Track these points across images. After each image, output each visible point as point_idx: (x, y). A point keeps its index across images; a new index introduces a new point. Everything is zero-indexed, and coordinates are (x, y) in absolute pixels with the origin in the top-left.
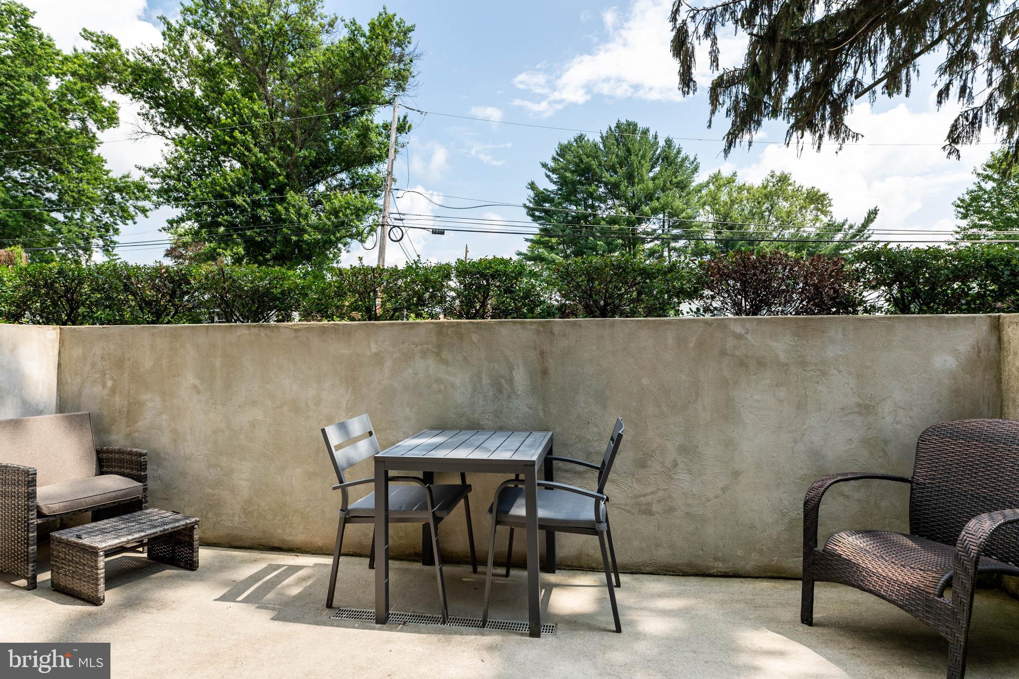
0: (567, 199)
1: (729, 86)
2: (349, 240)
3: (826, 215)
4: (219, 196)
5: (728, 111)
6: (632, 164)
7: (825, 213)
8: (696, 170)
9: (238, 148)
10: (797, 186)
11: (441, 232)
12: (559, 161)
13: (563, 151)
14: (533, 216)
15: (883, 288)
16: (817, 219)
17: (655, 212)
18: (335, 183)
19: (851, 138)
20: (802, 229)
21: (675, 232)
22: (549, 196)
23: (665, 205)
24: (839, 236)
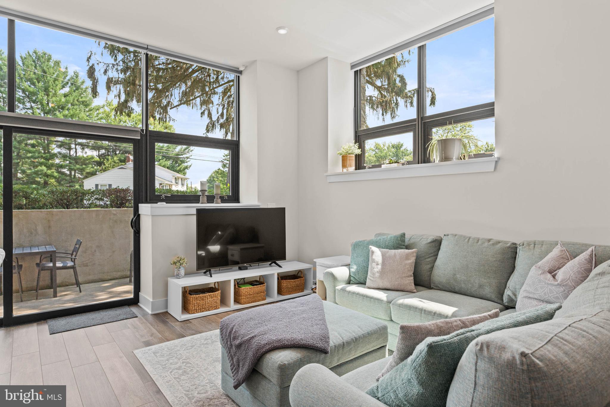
1: (116, 84)
6: (48, 82)
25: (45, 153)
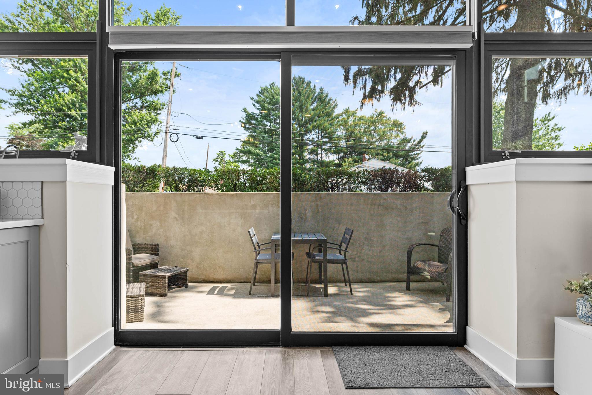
0: (265, 117)
1: (362, 76)
2: (141, 139)
3: (402, 134)
4: (59, 110)
5: (361, 88)
6: (302, 101)
7: (402, 133)
8: (336, 106)
9: (72, 81)
10: (388, 117)
11: (201, 138)
12: (261, 96)
13: (263, 91)
14: (245, 127)
15: (430, 182)
16: (398, 135)
17: (314, 128)
18: (131, 105)
19: (417, 105)
20: (390, 141)
21: (325, 140)
22: (255, 116)
23: (319, 125)
24: (409, 145)
25: (300, 159)
